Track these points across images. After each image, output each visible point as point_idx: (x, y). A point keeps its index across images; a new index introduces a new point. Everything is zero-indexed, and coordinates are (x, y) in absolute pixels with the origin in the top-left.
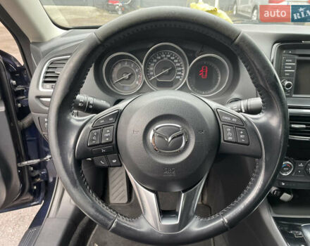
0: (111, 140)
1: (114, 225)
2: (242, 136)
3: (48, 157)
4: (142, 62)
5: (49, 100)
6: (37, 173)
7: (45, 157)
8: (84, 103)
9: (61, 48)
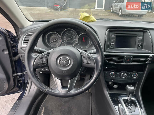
0: (46, 62)
1: (46, 90)
2: (89, 61)
3: (25, 72)
4: (60, 35)
5: (25, 49)
6: (20, 79)
7: (24, 72)
8: (38, 50)
9: (30, 30)
